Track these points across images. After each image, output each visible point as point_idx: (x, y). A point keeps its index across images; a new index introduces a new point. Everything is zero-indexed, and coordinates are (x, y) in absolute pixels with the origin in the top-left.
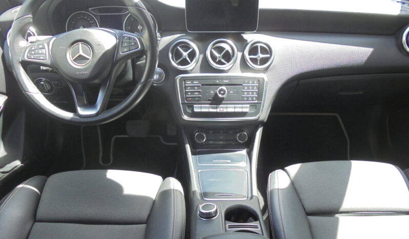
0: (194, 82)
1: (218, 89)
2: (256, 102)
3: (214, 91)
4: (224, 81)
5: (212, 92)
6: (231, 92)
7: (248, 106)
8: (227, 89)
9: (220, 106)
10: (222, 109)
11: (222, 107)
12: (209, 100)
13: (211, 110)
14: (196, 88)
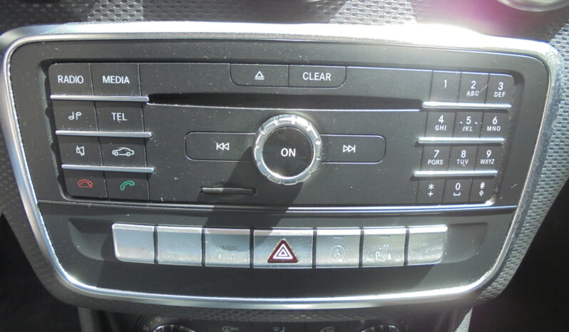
0: (108, 80)
1: (264, 133)
2: (489, 203)
3: (237, 142)
4: (307, 76)
5: (223, 146)
6: (348, 149)
7: (442, 228)
8: (321, 130)
9: (275, 232)
10: (283, 254)
11: (283, 241)
12: (205, 198)
13: (221, 257)
14: (118, 116)
